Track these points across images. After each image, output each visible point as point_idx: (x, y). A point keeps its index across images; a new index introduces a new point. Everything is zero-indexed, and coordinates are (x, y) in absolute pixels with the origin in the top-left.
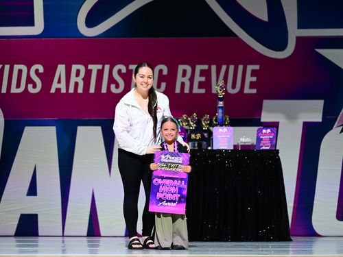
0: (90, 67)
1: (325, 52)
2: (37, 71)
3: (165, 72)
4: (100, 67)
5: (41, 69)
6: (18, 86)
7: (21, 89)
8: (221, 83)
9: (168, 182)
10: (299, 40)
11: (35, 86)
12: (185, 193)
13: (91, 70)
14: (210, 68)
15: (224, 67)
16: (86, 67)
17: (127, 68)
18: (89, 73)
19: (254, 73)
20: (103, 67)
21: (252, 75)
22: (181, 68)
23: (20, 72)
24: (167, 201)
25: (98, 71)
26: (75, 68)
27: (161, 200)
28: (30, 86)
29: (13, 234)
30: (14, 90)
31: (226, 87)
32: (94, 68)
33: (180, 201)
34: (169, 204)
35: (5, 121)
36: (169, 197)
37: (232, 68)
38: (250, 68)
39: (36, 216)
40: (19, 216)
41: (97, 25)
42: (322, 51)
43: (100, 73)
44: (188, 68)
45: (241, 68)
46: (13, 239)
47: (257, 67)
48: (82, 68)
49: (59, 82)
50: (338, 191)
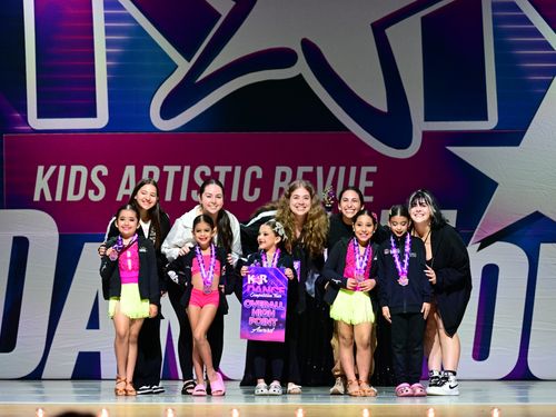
0: (166, 168)
1: (458, 151)
2: (99, 174)
3: (259, 175)
4: (178, 168)
5: (105, 172)
6: (76, 192)
7: (80, 196)
8: (329, 188)
9: (262, 303)
10: (426, 135)
11: (97, 193)
12: (284, 316)
13: (167, 173)
14: (315, 169)
15: (333, 169)
16: (161, 169)
17: (212, 169)
18: (164, 176)
19: (370, 176)
20: (183, 169)
21: (368, 179)
22: (279, 170)
23: (79, 174)
24: (262, 327)
25: (176, 173)
26: (147, 169)
27: (254, 326)
28: (91, 192)
29: (70, 376)
30: (71, 197)
31: (335, 194)
32: (171, 170)
33: (277, 327)
34: (265, 330)
35: (60, 235)
36: (264, 322)
37: (342, 170)
38: (365, 170)
39: (98, 354)
40: (77, 355)
41: (174, 116)
42: (455, 150)
43: (179, 176)
44: (288, 171)
45: (353, 170)
46: (70, 383)
47: (373, 169)
48: (156, 170)
49: (127, 187)
50: (475, 323)
